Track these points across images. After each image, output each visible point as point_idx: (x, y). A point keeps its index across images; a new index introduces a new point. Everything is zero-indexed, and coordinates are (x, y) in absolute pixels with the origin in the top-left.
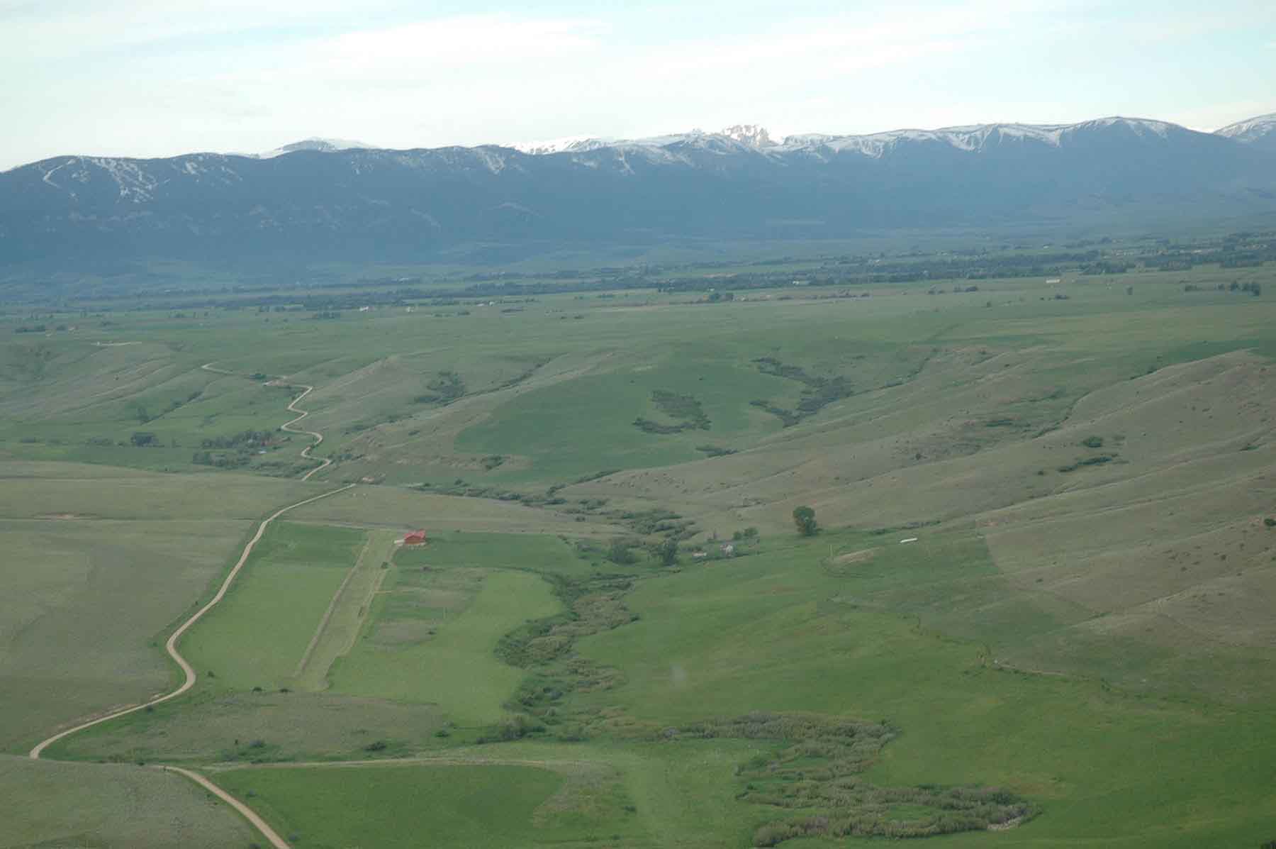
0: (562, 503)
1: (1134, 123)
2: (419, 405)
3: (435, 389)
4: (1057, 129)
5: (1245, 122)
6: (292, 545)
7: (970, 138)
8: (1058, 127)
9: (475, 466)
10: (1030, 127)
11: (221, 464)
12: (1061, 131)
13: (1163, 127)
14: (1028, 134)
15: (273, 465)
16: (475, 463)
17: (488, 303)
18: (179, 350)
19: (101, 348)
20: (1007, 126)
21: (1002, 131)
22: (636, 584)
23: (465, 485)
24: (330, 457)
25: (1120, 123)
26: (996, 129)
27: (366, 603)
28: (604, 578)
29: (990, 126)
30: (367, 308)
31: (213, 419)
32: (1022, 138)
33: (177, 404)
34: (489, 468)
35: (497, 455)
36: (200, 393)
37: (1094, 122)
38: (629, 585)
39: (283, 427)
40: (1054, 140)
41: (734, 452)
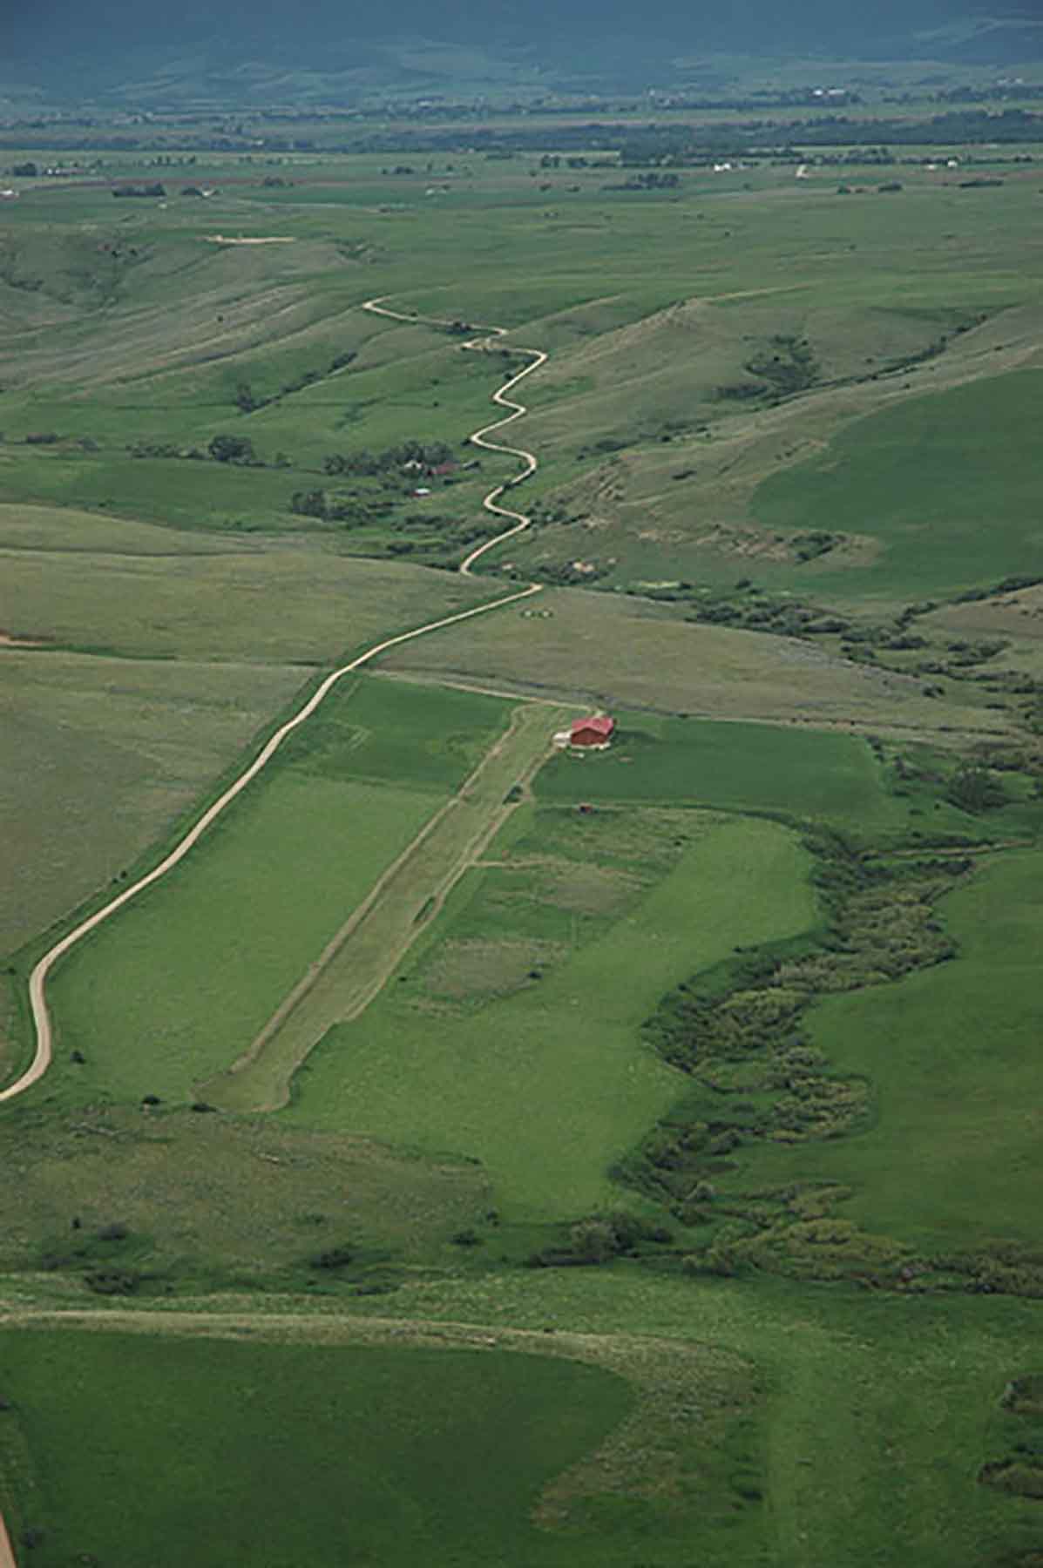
0: (917, 648)
2: (726, 405)
3: (758, 373)
6: (362, 735)
9: (779, 552)
11: (339, 514)
15: (431, 522)
16: (781, 545)
17: (945, 163)
18: (355, 255)
19: (224, 247)
22: (984, 861)
23: (754, 592)
24: (528, 514)
27: (442, 890)
28: (927, 844)
30: (727, 166)
31: (364, 410)
33: (310, 378)
34: (805, 557)
35: (824, 532)
36: (354, 355)
38: (967, 865)
39: (474, 438)
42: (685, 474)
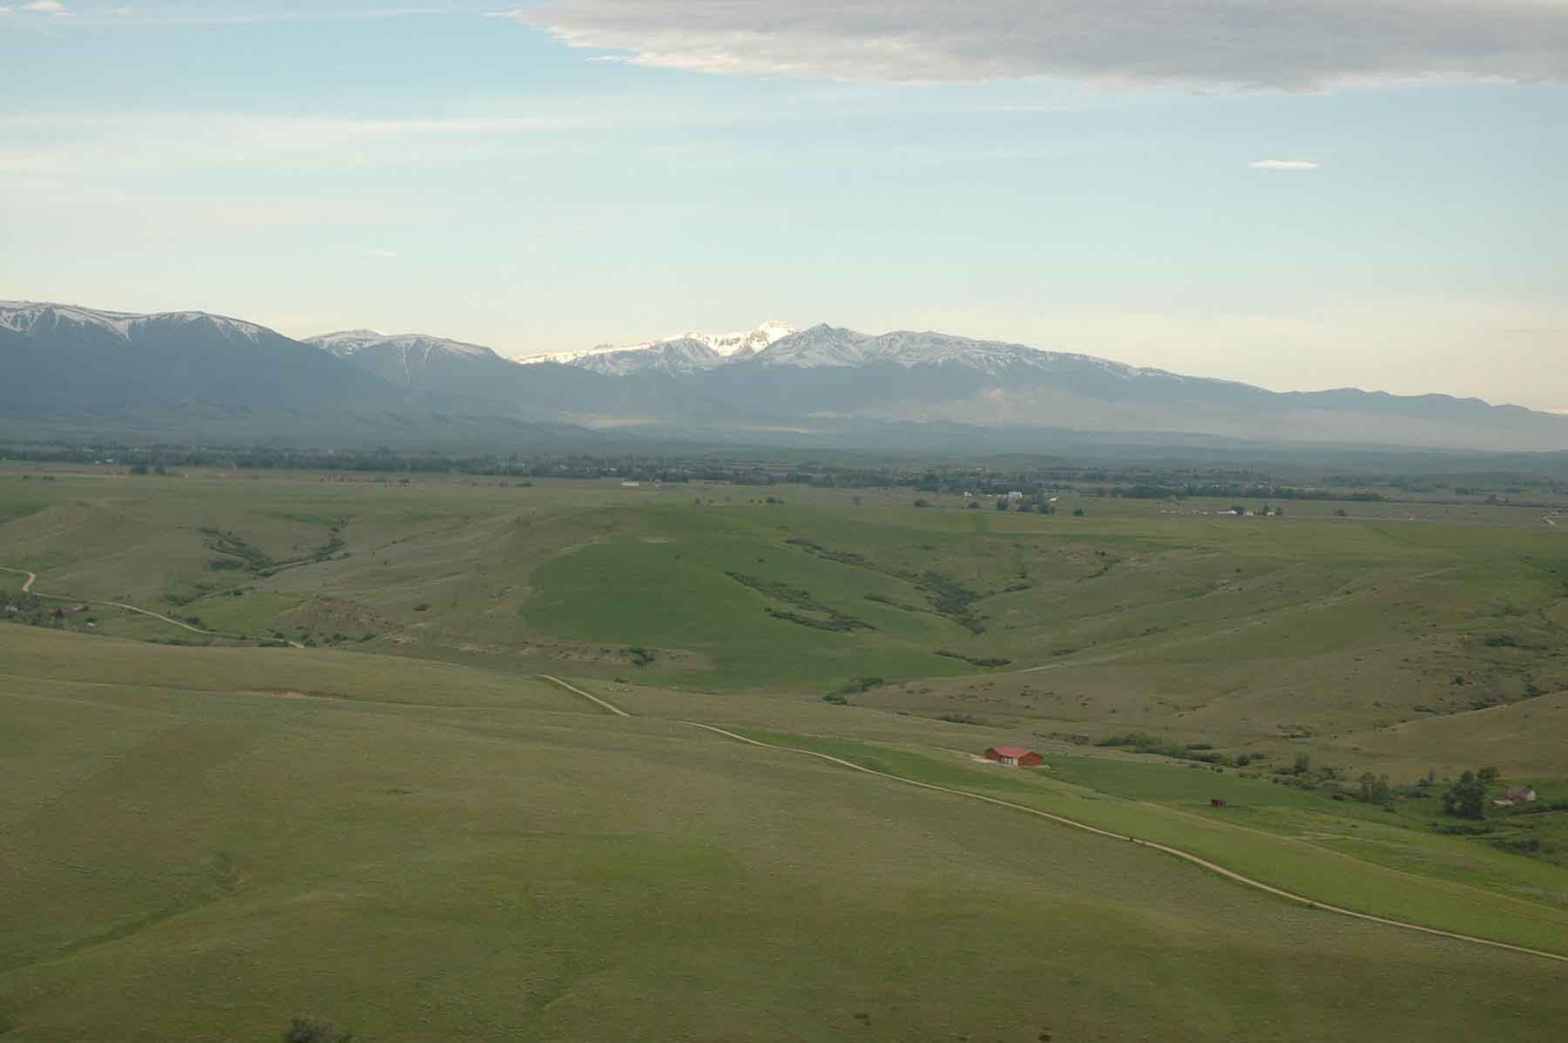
1: (222, 322)
4: (125, 318)
7: (16, 317)
8: (128, 316)
10: (91, 311)
12: (130, 321)
14: (91, 319)
20: (63, 307)
21: (58, 312)
25: (204, 320)
26: (50, 310)
29: (42, 304)
32: (82, 324)
35: (638, 646)
37: (173, 314)
39: (26, 591)
40: (123, 332)
41: (1006, 662)
42: (423, 608)
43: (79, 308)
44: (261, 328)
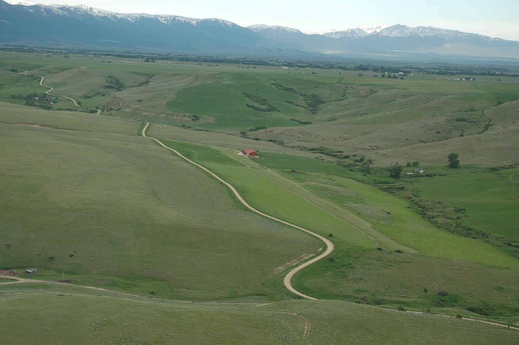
1: (221, 21)
3: (110, 83)
5: (253, 26)
7: (166, 19)
8: (196, 19)
9: (186, 119)
10: (186, 18)
12: (197, 21)
13: (231, 24)
14: (186, 20)
16: (186, 117)
20: (179, 17)
25: (217, 20)
26: (174, 18)
29: (173, 16)
32: (184, 22)
34: (194, 120)
35: (195, 115)
37: (208, 19)
39: (47, 93)
40: (194, 24)
41: (311, 123)
42: (140, 101)
43: (183, 17)
44: (233, 23)
